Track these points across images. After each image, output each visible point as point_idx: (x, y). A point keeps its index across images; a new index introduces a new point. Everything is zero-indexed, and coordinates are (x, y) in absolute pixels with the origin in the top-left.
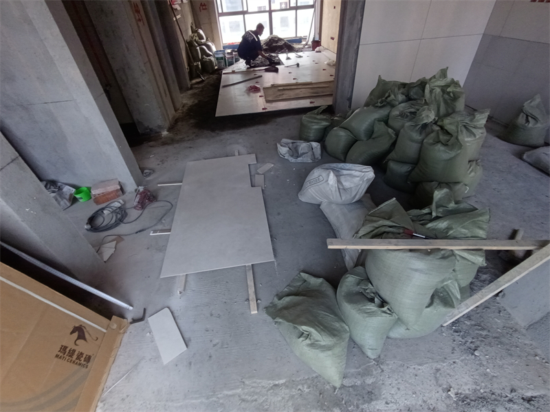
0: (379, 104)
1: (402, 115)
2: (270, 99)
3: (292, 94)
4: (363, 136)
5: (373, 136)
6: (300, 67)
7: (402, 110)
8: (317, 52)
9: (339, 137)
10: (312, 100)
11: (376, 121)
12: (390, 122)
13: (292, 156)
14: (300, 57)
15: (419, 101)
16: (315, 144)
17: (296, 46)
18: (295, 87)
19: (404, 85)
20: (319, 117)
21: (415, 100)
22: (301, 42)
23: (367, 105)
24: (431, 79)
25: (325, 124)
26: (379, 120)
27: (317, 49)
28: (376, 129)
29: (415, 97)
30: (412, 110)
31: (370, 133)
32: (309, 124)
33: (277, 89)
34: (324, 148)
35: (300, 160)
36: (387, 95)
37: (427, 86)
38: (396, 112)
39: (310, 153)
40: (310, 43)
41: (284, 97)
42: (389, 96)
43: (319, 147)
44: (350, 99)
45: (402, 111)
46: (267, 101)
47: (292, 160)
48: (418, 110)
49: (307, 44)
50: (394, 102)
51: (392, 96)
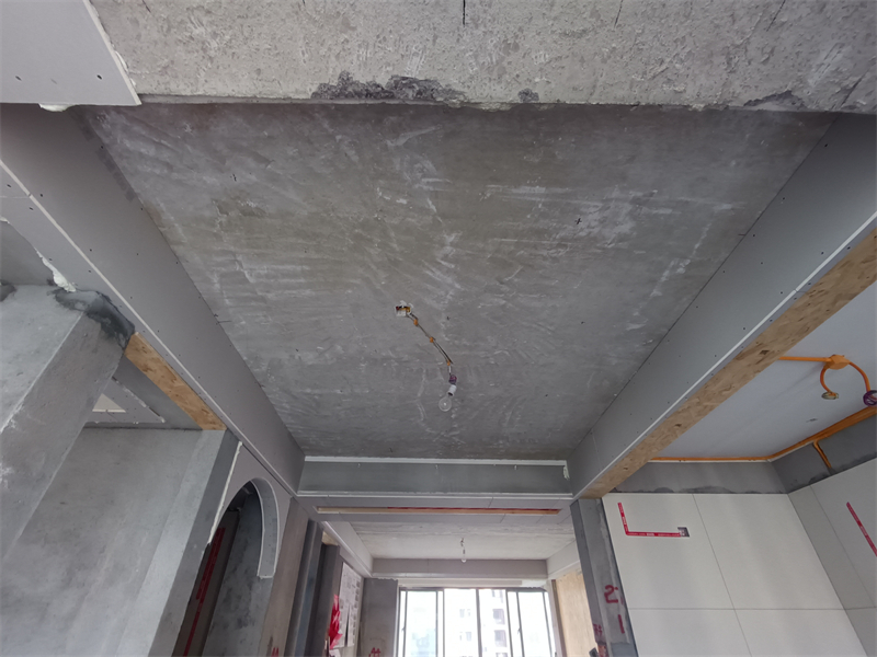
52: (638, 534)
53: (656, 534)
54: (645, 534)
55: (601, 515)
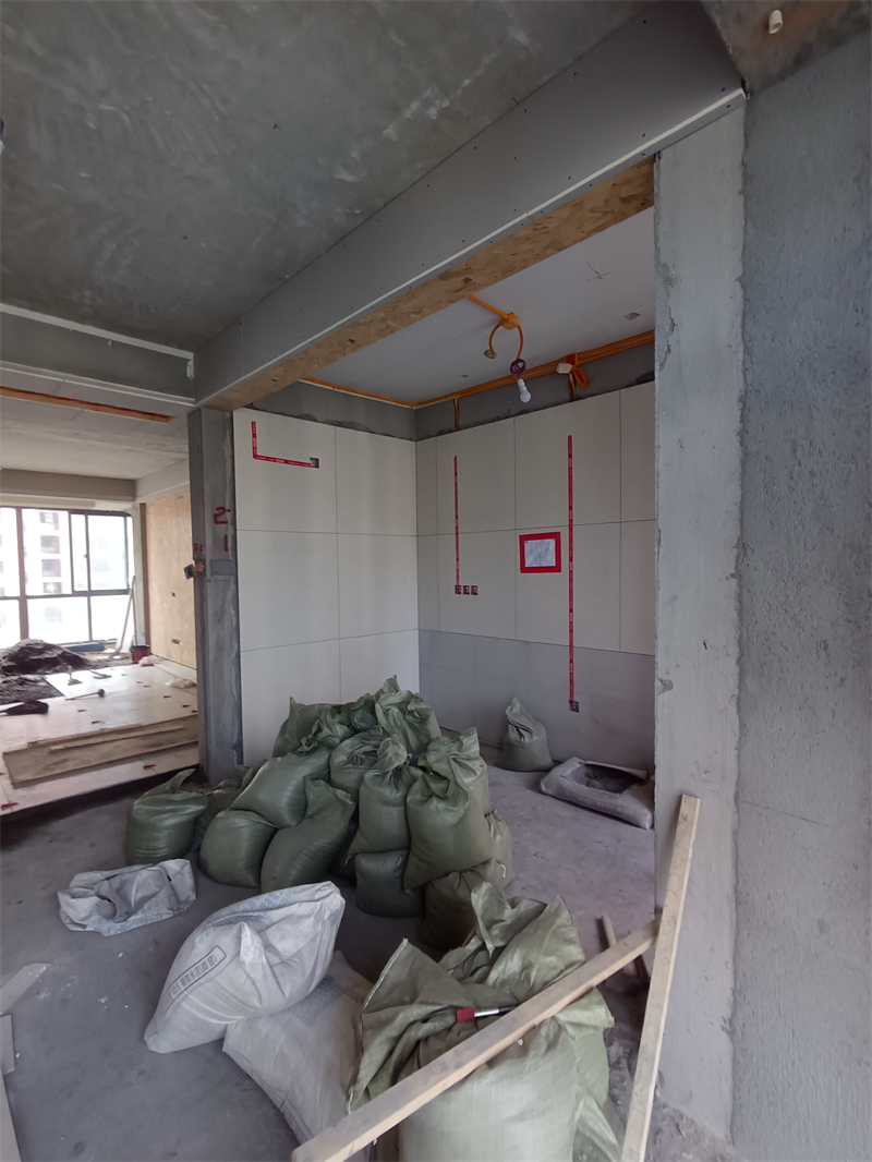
0: (306, 748)
1: (352, 759)
2: (27, 776)
3: (91, 756)
4: (288, 818)
5: (310, 813)
6: (107, 698)
7: (349, 751)
8: (145, 665)
9: (234, 834)
10: (149, 762)
11: (309, 782)
12: (335, 777)
13: (112, 916)
14: (105, 677)
15: (373, 732)
16: (173, 865)
17: (93, 657)
18: (100, 740)
19: (338, 709)
20: (177, 797)
21: (364, 730)
22: (103, 649)
23: (279, 752)
24: (378, 696)
25: (194, 808)
26: (314, 778)
27: (145, 660)
28: (311, 796)
29: (363, 725)
30: (368, 748)
31: (302, 808)
32: (153, 820)
33: (47, 750)
34: (200, 868)
35: (135, 921)
36: (314, 729)
37: (377, 706)
38: (340, 758)
39: (163, 894)
40: (126, 649)
41: (70, 766)
42: (320, 730)
43: (188, 868)
44: (239, 746)
45: (352, 753)
46: (17, 785)
47: (112, 928)
48: (378, 747)
49: (117, 653)
50: (331, 740)
51: (326, 731)
52: (267, 459)
53: (286, 462)
54: (275, 460)
55: (228, 432)
